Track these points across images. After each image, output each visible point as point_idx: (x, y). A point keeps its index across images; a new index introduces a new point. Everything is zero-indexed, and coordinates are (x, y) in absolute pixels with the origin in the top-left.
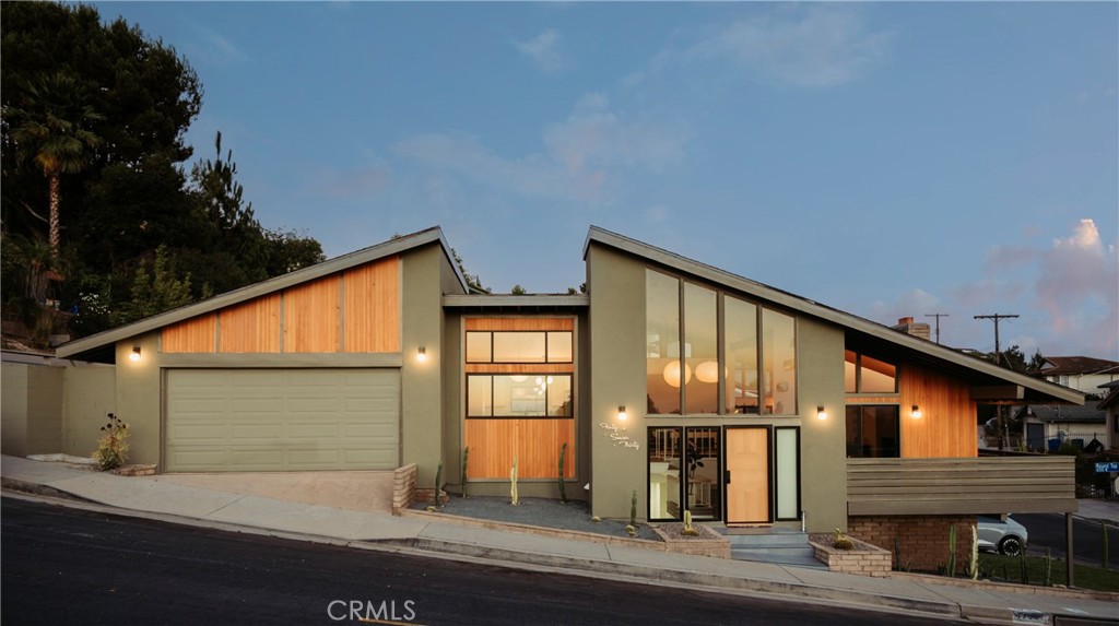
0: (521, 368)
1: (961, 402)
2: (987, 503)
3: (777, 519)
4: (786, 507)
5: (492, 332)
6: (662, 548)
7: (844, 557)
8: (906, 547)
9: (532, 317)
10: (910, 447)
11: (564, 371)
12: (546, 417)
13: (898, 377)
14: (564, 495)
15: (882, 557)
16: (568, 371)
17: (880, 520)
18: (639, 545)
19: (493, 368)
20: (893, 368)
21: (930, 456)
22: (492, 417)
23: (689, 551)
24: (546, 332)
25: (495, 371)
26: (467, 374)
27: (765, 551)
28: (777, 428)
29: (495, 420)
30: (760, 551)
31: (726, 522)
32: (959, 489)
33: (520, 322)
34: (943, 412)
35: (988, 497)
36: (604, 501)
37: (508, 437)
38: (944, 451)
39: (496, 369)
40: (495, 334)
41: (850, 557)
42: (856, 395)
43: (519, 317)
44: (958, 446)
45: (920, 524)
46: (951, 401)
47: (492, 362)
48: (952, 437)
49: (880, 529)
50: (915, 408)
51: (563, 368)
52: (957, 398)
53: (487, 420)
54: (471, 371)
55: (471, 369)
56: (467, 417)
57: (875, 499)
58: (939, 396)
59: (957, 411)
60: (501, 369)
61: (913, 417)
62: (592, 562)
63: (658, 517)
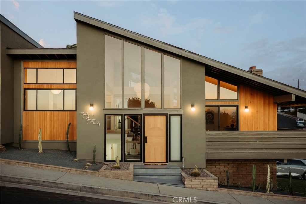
0: (51, 86)
1: (269, 104)
2: (276, 154)
3: (170, 161)
4: (175, 155)
5: (37, 69)
6: (97, 175)
7: (193, 180)
8: (241, 176)
9: (56, 61)
10: (243, 126)
11: (72, 88)
12: (64, 110)
13: (238, 91)
14: (69, 148)
15: (213, 181)
16: (74, 88)
17: (228, 162)
18: (85, 173)
19: (37, 86)
20: (236, 87)
21: (253, 130)
22: (37, 110)
23: (111, 176)
24: (63, 69)
25: (38, 88)
26: (25, 90)
27: (156, 177)
28: (170, 115)
29: (38, 112)
30: (154, 177)
31: (144, 162)
32: (263, 147)
33: (50, 64)
34: (261, 109)
35: (277, 151)
36: (82, 151)
37: (45, 120)
38: (261, 128)
39: (38, 87)
40: (38, 69)
41: (196, 180)
42: (217, 101)
43: (50, 61)
44: (267, 126)
45: (248, 164)
46: (264, 103)
47: (37, 83)
48: (264, 122)
49: (228, 166)
50: (246, 107)
51: (72, 87)
52: (267, 102)
53: (34, 112)
54: (27, 88)
55: (26, 86)
56: (25, 110)
57: (220, 151)
58: (259, 101)
59: (267, 108)
60: (41, 87)
61: (246, 112)
62: (44, 182)
63: (110, 159)
